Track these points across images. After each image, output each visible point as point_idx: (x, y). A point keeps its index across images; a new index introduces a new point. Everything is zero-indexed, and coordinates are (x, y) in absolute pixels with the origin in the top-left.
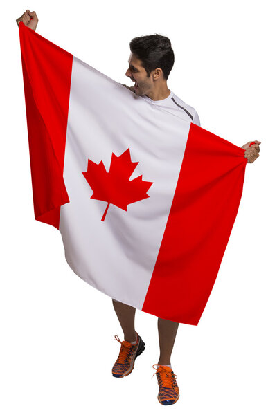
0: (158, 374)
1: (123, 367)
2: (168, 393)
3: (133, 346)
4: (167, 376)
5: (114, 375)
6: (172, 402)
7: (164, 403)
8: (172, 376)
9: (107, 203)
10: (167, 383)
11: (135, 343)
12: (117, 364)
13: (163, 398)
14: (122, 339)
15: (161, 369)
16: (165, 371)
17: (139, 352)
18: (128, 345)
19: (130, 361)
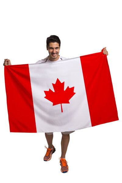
0: (61, 162)
1: (47, 157)
2: (65, 168)
3: (52, 150)
4: (64, 162)
5: (44, 160)
6: (66, 172)
7: (64, 172)
8: (66, 162)
9: (60, 104)
10: (64, 165)
11: (52, 149)
12: (46, 156)
13: (63, 170)
14: (48, 147)
15: (62, 160)
16: (63, 160)
17: (53, 152)
18: (50, 150)
19: (50, 155)
